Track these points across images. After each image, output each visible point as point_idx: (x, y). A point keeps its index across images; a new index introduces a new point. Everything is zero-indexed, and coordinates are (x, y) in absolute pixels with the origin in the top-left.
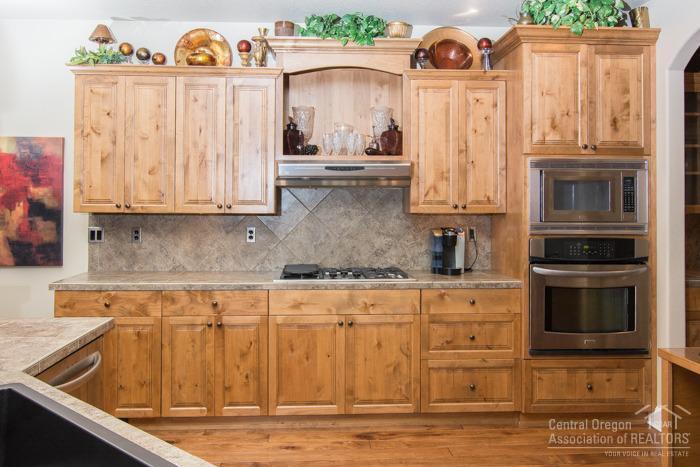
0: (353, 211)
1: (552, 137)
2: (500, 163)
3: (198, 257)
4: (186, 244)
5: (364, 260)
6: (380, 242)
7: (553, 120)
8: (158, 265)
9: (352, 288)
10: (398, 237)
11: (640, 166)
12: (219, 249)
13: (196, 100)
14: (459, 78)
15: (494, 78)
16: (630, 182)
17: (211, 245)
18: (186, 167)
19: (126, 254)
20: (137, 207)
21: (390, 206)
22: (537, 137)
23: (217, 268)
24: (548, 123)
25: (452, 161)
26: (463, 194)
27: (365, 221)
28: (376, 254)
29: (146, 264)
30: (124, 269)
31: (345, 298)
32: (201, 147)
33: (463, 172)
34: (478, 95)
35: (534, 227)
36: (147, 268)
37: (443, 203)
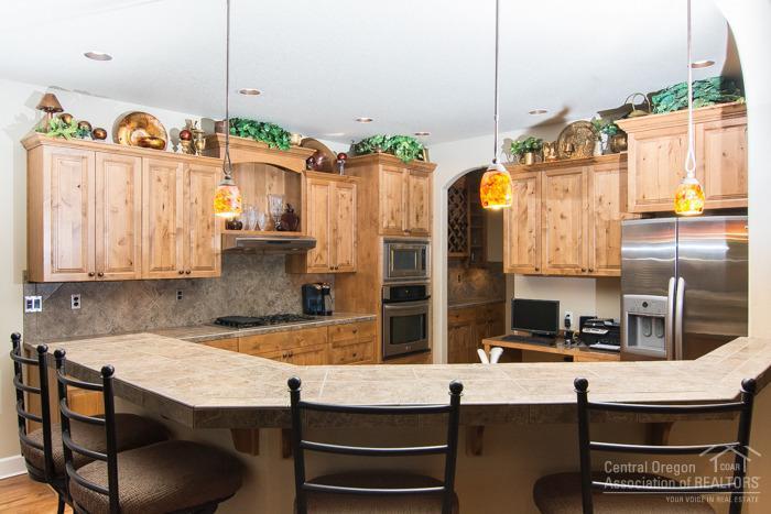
0: (254, 273)
1: (392, 225)
2: (354, 239)
3: (135, 318)
4: (124, 307)
5: (261, 311)
6: (271, 295)
7: (392, 213)
8: (97, 328)
9: (291, 329)
10: (283, 291)
11: (427, 243)
12: (153, 309)
13: (159, 180)
14: (334, 180)
15: (351, 182)
16: (424, 251)
17: (147, 306)
18: (151, 239)
19: (65, 321)
20: (108, 276)
21: (278, 267)
22: (385, 224)
23: (152, 327)
24: (390, 216)
25: (329, 238)
26: (335, 259)
27: (262, 280)
28: (269, 305)
29: (85, 329)
30: (64, 336)
31: (286, 337)
32: (164, 222)
33: (335, 244)
34: (343, 193)
35: (385, 281)
36: (86, 333)
37: (325, 266)
